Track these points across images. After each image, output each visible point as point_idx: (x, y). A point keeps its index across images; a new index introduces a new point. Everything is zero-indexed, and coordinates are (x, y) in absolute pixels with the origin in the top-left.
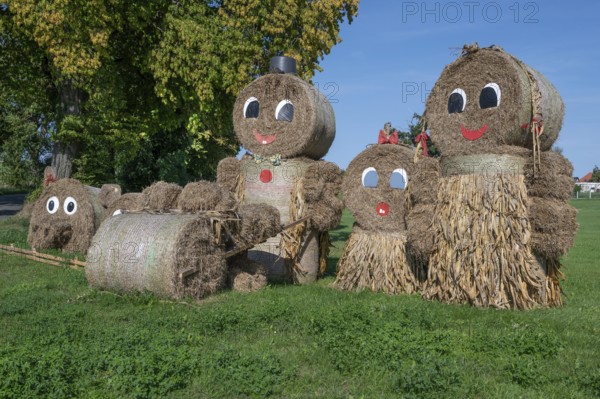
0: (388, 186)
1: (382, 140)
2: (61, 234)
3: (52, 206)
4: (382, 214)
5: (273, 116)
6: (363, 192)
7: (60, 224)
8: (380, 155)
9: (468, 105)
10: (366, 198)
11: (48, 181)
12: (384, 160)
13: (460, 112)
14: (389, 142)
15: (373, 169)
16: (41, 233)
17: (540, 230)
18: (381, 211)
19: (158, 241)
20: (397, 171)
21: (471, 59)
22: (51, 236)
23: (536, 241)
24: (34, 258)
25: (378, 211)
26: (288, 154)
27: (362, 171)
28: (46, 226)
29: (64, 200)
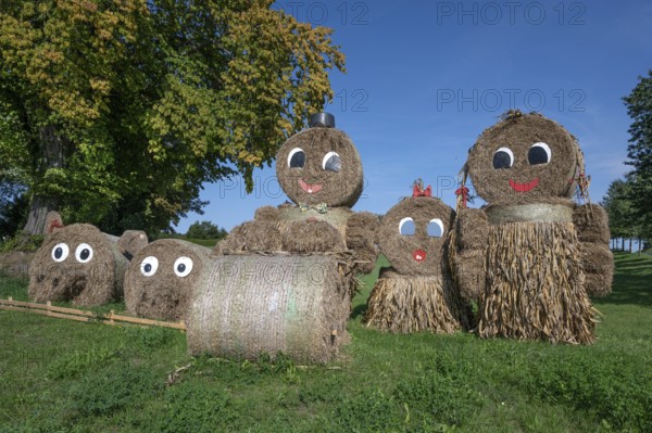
0: (425, 234)
1: (417, 193)
2: (74, 284)
3: (59, 254)
4: (418, 260)
5: (321, 167)
6: (400, 240)
7: (72, 273)
8: (418, 206)
9: (515, 161)
10: (403, 246)
11: (53, 226)
12: (420, 211)
13: (508, 167)
14: (424, 195)
15: (410, 219)
16: (48, 285)
17: (594, 271)
18: (418, 257)
19: (298, 289)
20: (434, 220)
21: (515, 122)
22: (61, 287)
23: (589, 281)
24: (50, 314)
25: (415, 257)
26: (335, 203)
27: (399, 220)
28: (55, 275)
29: (76, 247)
